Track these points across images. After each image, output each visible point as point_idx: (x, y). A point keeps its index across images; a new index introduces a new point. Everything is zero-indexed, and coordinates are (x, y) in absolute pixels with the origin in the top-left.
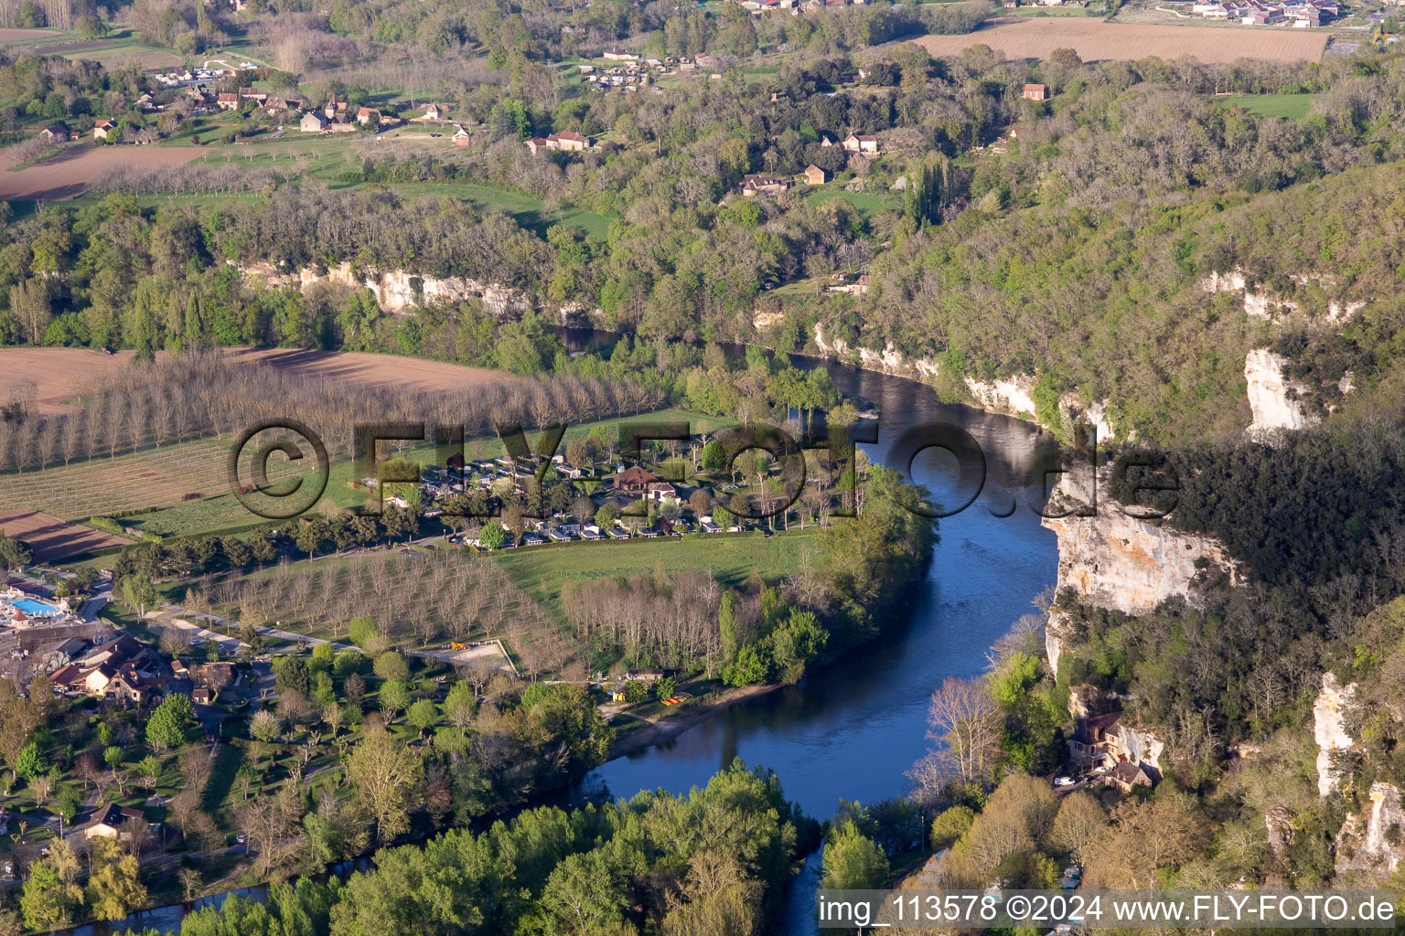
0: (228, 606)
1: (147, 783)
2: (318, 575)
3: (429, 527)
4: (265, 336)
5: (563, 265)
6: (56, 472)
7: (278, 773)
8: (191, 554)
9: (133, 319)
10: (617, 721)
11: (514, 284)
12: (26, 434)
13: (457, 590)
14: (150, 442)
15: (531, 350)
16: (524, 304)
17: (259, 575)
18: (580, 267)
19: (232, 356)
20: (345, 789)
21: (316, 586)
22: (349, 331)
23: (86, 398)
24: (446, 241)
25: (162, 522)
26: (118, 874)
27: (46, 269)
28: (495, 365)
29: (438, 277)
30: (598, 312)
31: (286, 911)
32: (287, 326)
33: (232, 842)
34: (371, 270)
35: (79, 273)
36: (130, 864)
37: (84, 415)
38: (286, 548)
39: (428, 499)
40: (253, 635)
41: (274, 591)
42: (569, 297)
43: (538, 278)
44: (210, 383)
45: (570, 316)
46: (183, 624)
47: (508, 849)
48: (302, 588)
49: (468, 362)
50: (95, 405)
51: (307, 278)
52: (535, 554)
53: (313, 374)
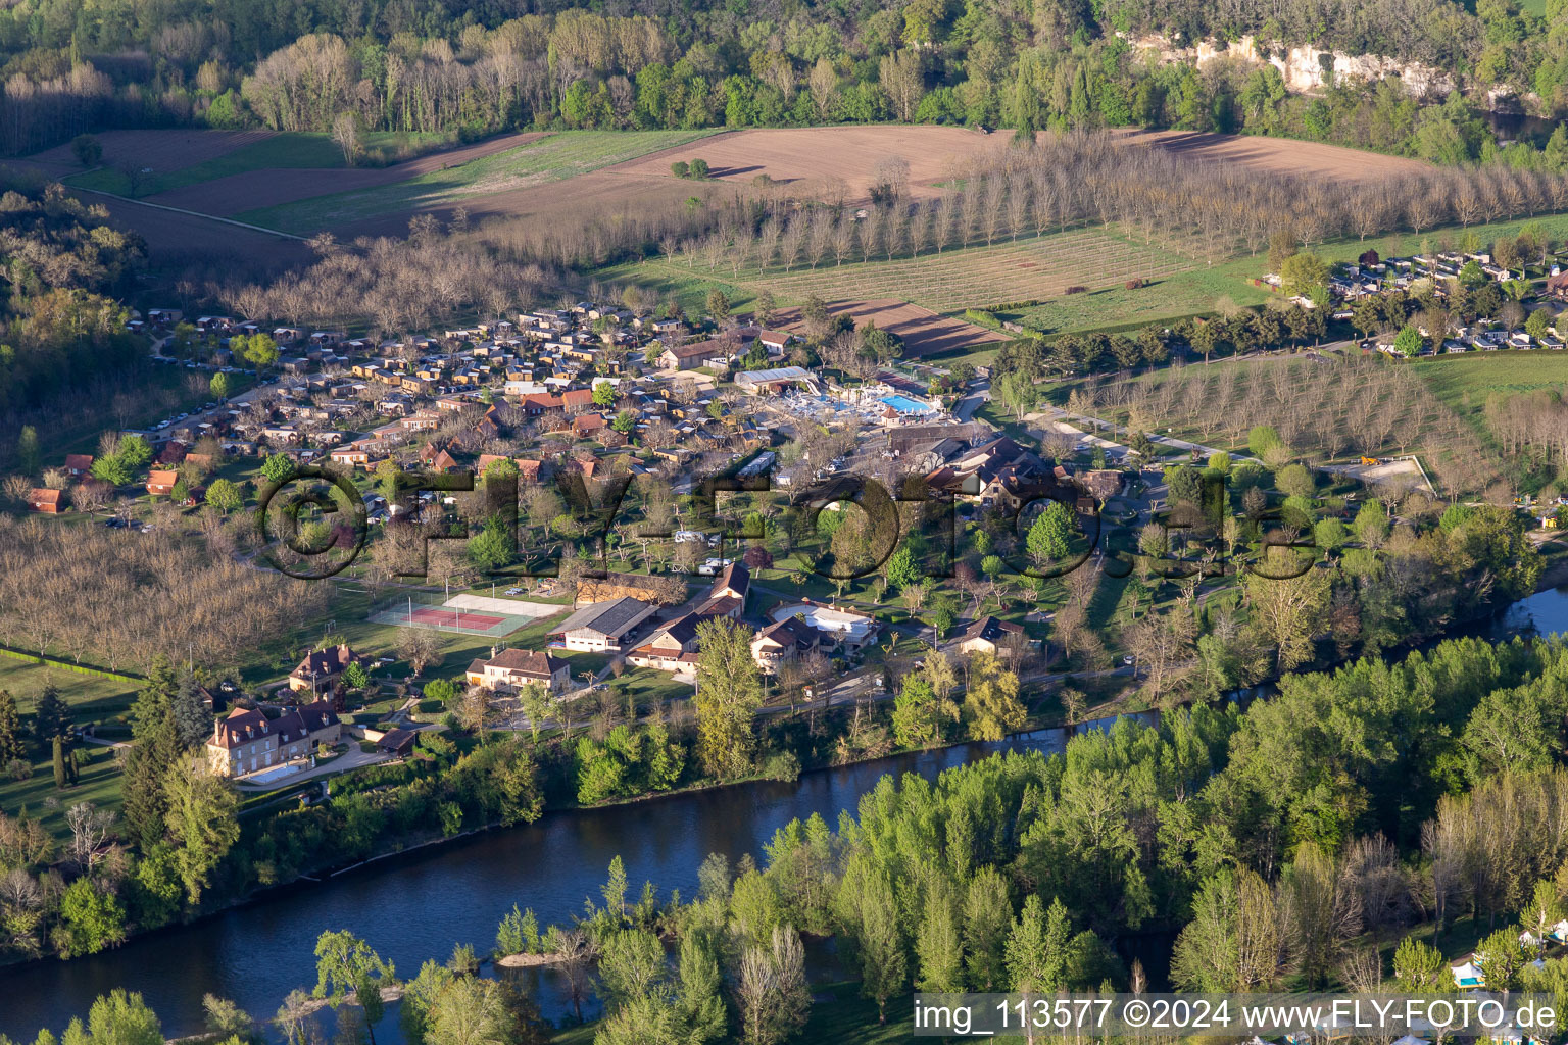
0: (1115, 410)
1: (1028, 596)
2: (1214, 380)
3: (1339, 330)
4: (1157, 117)
5: (1493, 42)
6: (928, 260)
7: (1169, 592)
8: (1075, 352)
9: (1014, 95)
10: (1546, 549)
11: (1437, 63)
12: (896, 218)
13: (1368, 400)
14: (1030, 231)
15: (1455, 136)
16: (1447, 86)
17: (1149, 378)
18: (1512, 45)
19: (1122, 137)
20: (1243, 611)
21: (1212, 389)
22: (1251, 113)
23: (962, 180)
24: (1362, 13)
25: (1044, 316)
26: (997, 692)
27: (918, 40)
28: (1414, 153)
29: (1352, 54)
30: (1532, 96)
31: (1181, 737)
32: (1182, 106)
33: (1118, 663)
34: (1276, 44)
35: (953, 44)
36: (1009, 681)
37: (959, 199)
38: (1179, 347)
39: (1337, 299)
40: (1143, 442)
41: (1165, 395)
42: (1499, 78)
43: (1465, 57)
44: (1097, 167)
45: (1499, 100)
46: (1066, 428)
47: (1426, 682)
48: (1196, 392)
49: (1383, 150)
50: (971, 190)
51: (1205, 53)
52: (1456, 362)
53: (1211, 159)
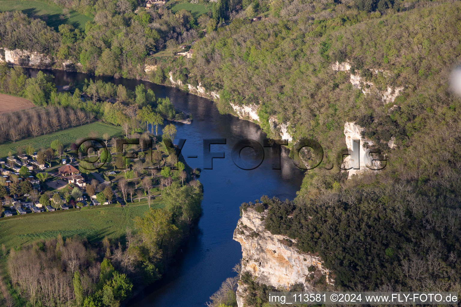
5: (64, 43)
11: (43, 52)
16: (48, 61)
18: (71, 45)
24: (14, 33)
29: (11, 49)
30: (79, 64)
42: (66, 58)
43: (54, 49)
45: (67, 66)
49: (15, 94)
